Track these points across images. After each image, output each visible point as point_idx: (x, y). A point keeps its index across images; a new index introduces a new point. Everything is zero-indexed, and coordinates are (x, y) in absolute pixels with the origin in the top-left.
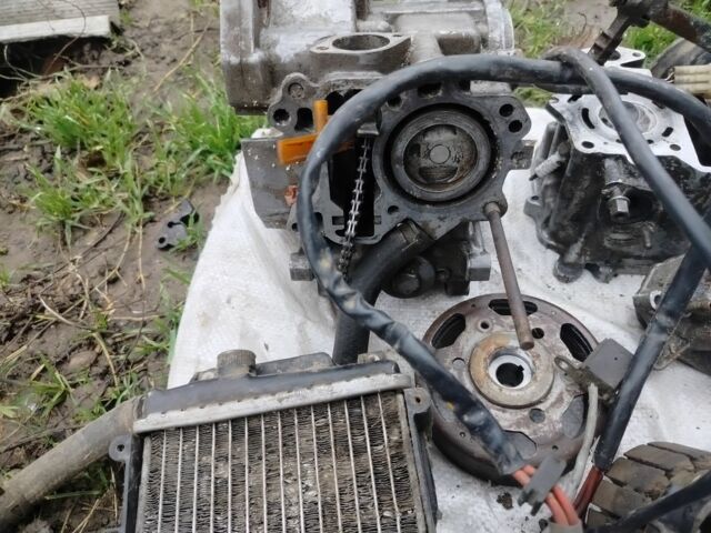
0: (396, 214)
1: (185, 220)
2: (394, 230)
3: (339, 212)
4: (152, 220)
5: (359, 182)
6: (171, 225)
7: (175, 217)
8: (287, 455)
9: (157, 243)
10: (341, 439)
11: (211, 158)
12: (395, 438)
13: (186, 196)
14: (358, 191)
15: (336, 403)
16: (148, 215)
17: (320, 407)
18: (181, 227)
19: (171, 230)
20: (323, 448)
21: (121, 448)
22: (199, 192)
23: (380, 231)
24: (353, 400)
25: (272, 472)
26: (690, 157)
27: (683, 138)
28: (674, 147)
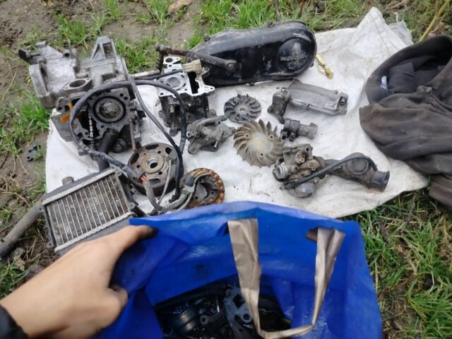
0: (104, 128)
1: (35, 148)
2: (105, 132)
3: (87, 131)
4: (21, 152)
5: (90, 121)
6: (30, 151)
7: (31, 148)
8: (88, 197)
9: (27, 159)
10: (102, 189)
11: (38, 123)
12: (116, 184)
13: (32, 139)
14: (91, 124)
15: (98, 181)
16: (19, 150)
17: (94, 183)
18: (35, 151)
19: (31, 153)
20: (98, 193)
21: (41, 209)
22: (37, 137)
23: (101, 133)
24: (103, 179)
25: (86, 202)
26: (189, 92)
27: (188, 86)
28: (186, 90)
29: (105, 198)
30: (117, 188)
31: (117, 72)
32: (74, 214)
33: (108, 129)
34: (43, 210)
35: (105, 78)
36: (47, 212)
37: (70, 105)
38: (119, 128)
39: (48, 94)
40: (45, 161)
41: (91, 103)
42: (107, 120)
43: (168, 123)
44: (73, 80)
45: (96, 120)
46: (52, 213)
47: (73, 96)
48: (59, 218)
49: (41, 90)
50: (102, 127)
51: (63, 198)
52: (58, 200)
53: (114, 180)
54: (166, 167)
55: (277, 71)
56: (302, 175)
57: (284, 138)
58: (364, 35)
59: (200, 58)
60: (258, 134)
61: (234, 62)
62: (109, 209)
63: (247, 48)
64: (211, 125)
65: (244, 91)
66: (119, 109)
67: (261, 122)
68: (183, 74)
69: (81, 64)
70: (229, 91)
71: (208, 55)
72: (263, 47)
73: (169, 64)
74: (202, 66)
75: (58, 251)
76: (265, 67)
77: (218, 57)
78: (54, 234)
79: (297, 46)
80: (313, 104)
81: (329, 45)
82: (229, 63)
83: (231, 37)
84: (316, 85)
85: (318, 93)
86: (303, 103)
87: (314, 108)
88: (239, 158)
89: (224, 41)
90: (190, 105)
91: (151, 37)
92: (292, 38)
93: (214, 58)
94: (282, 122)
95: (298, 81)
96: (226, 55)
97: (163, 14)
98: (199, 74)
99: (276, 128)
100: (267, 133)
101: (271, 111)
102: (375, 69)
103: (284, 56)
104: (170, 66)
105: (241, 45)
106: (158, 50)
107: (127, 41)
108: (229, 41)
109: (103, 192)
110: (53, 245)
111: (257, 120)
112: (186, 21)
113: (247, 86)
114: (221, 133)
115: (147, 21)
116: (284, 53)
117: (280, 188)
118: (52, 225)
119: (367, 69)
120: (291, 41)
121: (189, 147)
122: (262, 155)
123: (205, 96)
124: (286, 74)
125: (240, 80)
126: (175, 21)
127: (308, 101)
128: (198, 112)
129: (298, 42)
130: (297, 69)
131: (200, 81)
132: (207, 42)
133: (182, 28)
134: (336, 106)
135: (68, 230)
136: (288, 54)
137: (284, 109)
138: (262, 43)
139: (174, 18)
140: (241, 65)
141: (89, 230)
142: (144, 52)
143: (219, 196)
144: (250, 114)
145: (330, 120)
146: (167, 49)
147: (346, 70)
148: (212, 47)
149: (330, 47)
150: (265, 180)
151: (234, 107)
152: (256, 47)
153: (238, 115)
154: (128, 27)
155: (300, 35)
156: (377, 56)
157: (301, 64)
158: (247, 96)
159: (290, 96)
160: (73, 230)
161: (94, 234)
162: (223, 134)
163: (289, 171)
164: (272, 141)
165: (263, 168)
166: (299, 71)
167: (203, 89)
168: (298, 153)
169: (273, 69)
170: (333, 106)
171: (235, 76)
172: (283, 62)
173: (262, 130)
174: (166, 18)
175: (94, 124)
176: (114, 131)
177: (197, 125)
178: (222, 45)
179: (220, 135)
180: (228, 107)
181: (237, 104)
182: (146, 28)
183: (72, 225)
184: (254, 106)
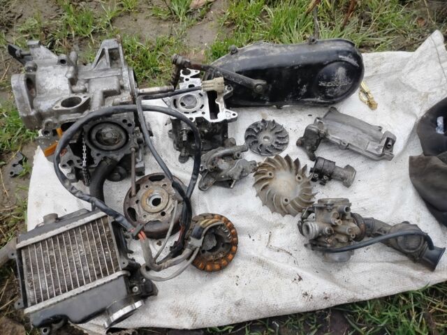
0: (100, 156)
1: (21, 162)
2: (101, 161)
3: (79, 158)
4: (4, 164)
5: (84, 147)
6: (14, 165)
7: (16, 161)
8: (73, 244)
9: (9, 175)
10: (90, 234)
12: (108, 230)
13: (19, 150)
14: (84, 150)
15: (87, 224)
16: (1, 163)
17: (82, 227)
18: (20, 165)
19: (15, 168)
20: (85, 239)
21: (13, 254)
22: (25, 147)
23: (97, 161)
24: (93, 222)
25: (69, 250)
26: (207, 116)
27: (207, 109)
28: (203, 113)
29: (93, 248)
30: (109, 236)
31: (122, 87)
32: (53, 264)
33: (105, 158)
34: (15, 257)
35: (107, 94)
36: (20, 259)
37: (59, 130)
38: (118, 157)
39: (33, 113)
40: (29, 179)
41: (86, 128)
42: (105, 147)
43: (178, 146)
44: (67, 95)
45: (90, 147)
46: (27, 260)
47: (65, 118)
48: (34, 266)
49: (24, 107)
50: (98, 155)
51: (42, 242)
52: (36, 244)
53: (106, 225)
54: (171, 207)
55: (314, 97)
56: (337, 240)
57: (314, 180)
58: (422, 63)
59: (224, 75)
60: (283, 171)
61: (264, 83)
62: (96, 263)
63: (281, 68)
64: (229, 157)
65: (270, 115)
66: (121, 136)
67: (287, 158)
68: (202, 92)
69: (79, 73)
70: (252, 113)
71: (232, 72)
72: (300, 68)
73: (185, 77)
74: (225, 85)
75: (29, 314)
76: (299, 91)
77: (244, 75)
78: (27, 289)
79: (341, 71)
80: (354, 144)
81: (375, 69)
82: (258, 83)
83: (263, 53)
84: (356, 116)
85: (359, 129)
86: (341, 141)
87: (354, 149)
88: (258, 202)
89: (254, 57)
90: (206, 131)
91: (168, 36)
92: (336, 61)
93: (241, 76)
94: (313, 158)
95: (335, 109)
96: (254, 73)
97: (183, 10)
98: (220, 94)
99: (305, 167)
100: (294, 171)
101: (301, 144)
102: (431, 107)
103: (323, 81)
104: (187, 80)
105: (275, 63)
106: (175, 62)
107: (140, 39)
108: (259, 57)
109: (91, 239)
110: (22, 305)
111: (283, 155)
112: (210, 21)
113: (274, 108)
114: (240, 171)
115: (164, 16)
116: (325, 77)
117: (306, 245)
118: (25, 276)
119: (421, 105)
120: (335, 64)
121: (200, 182)
122: (286, 200)
123: (225, 123)
124: (323, 101)
125: (267, 103)
126: (197, 20)
127: (348, 140)
128: (215, 139)
129: (343, 66)
130: (336, 96)
131: (220, 103)
132: (233, 56)
133: (204, 28)
134: (381, 150)
135: (43, 284)
136: (329, 79)
137: (317, 145)
138: (300, 62)
139: (196, 16)
140: (271, 86)
141: (70, 289)
142: (157, 54)
143: (231, 250)
144: (275, 146)
145: (371, 164)
146: (186, 62)
147: (393, 102)
148: (240, 62)
149: (376, 72)
150: (288, 234)
151: (257, 134)
152: (292, 67)
153: (261, 145)
154: (143, 21)
155: (347, 59)
156: (434, 90)
157: (344, 92)
158: (274, 121)
159: (327, 130)
160: (49, 285)
161: (74, 296)
162: (242, 172)
163: (321, 231)
164: (299, 183)
165: (287, 217)
166: (338, 99)
167: (224, 114)
168: (334, 211)
169: (308, 95)
170: (377, 150)
171: (261, 98)
172: (322, 87)
173: (288, 168)
174: (186, 15)
175: (89, 151)
176: (112, 159)
177: (212, 157)
178: (252, 61)
179: (239, 173)
180: (250, 134)
181: (260, 131)
182: (162, 25)
183: (49, 279)
184: (281, 136)
